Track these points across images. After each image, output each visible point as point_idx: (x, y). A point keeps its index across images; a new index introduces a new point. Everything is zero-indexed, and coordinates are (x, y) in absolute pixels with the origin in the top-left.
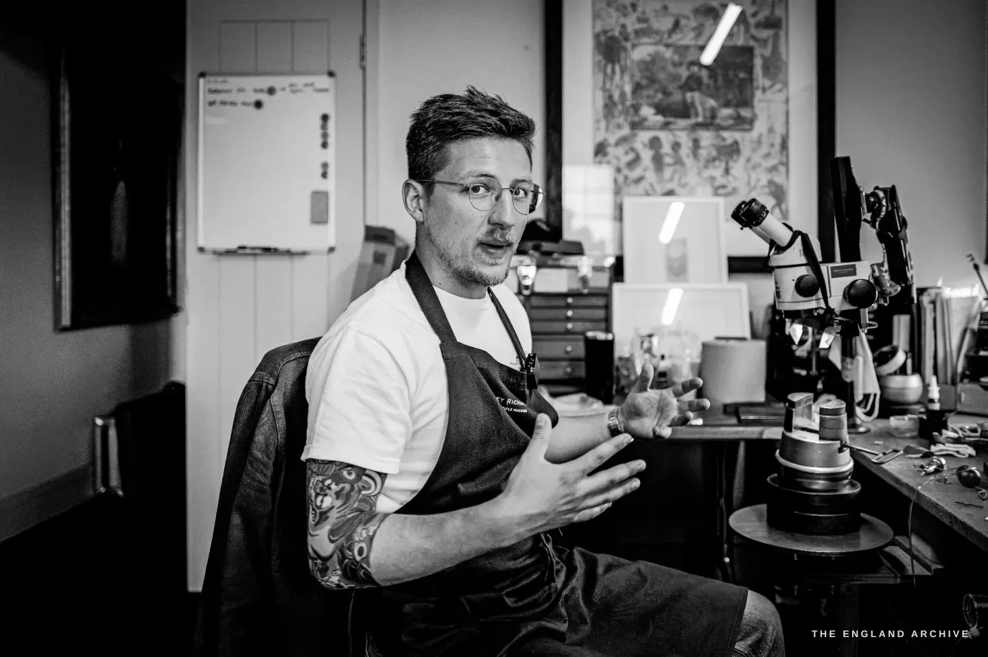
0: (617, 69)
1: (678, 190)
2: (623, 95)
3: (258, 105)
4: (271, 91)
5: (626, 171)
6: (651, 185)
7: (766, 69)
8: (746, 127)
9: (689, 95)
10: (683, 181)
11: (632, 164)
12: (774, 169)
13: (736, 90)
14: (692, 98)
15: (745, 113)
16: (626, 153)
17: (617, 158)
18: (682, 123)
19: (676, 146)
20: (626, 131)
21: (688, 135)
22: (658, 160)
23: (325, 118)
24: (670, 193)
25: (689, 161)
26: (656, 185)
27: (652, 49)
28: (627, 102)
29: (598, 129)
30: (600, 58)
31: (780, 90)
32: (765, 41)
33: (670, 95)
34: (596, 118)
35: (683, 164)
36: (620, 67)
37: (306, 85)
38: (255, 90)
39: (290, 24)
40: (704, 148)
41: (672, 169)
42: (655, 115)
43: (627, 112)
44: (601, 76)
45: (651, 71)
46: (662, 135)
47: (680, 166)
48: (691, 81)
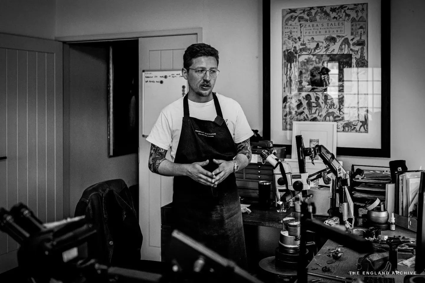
1: (318, 118)
3: (162, 82)
4: (166, 77)
5: (296, 109)
6: (306, 115)
9: (323, 76)
10: (320, 114)
11: (298, 107)
16: (296, 102)
17: (293, 104)
18: (320, 88)
19: (317, 98)
20: (296, 92)
21: (322, 94)
22: (309, 105)
23: (183, 87)
24: (314, 119)
25: (323, 105)
26: (308, 116)
27: (307, 57)
28: (296, 79)
29: (285, 91)
30: (285, 61)
31: (364, 74)
32: (357, 51)
33: (315, 76)
34: (283, 87)
35: (321, 107)
36: (294, 65)
37: (177, 74)
38: (161, 77)
39: (172, 51)
40: (329, 100)
41: (316, 108)
42: (308, 85)
43: (296, 84)
44: (286, 69)
45: (307, 67)
46: (311, 94)
47: (319, 107)
48: (324, 70)
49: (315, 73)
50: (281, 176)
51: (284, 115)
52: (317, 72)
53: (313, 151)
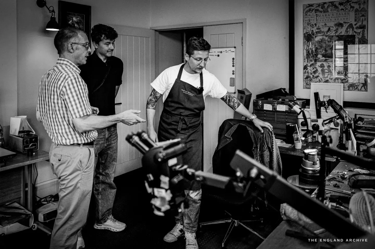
1: (330, 80)
3: (218, 56)
4: (221, 52)
5: (313, 74)
6: (321, 78)
11: (315, 72)
15: (352, 56)
16: (313, 69)
17: (311, 70)
18: (331, 59)
20: (313, 62)
22: (323, 71)
23: (233, 59)
24: (327, 81)
26: (322, 79)
27: (321, 37)
28: (313, 53)
29: (305, 62)
30: (305, 40)
31: (365, 48)
32: (359, 33)
33: (327, 51)
34: (304, 58)
35: (331, 72)
36: (311, 43)
37: (229, 50)
38: (218, 52)
39: (226, 34)
40: (338, 67)
41: (328, 74)
42: (322, 57)
43: (313, 57)
44: (306, 46)
45: (321, 44)
46: (324, 63)
47: (330, 73)
49: (327, 49)
50: (303, 120)
51: (304, 78)
52: (329, 48)
53: (326, 103)
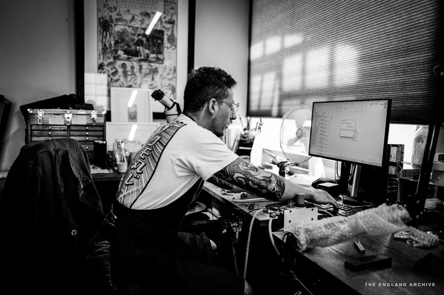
0: (108, 34)
1: (134, 85)
2: (110, 45)
5: (112, 77)
6: (122, 83)
7: (169, 40)
8: (161, 62)
9: (138, 47)
10: (135, 82)
11: (114, 74)
12: (171, 79)
13: (157, 47)
14: (139, 48)
15: (160, 56)
16: (112, 69)
17: (108, 71)
18: (136, 58)
19: (132, 68)
20: (112, 60)
21: (137, 63)
22: (125, 73)
24: (130, 86)
25: (138, 74)
26: (124, 83)
27: (123, 27)
28: (112, 48)
29: (100, 58)
30: (101, 28)
31: (174, 49)
32: (169, 29)
33: (130, 47)
34: (99, 53)
35: (135, 75)
36: (110, 34)
40: (144, 69)
41: (131, 77)
42: (124, 54)
43: (112, 52)
44: (101, 36)
45: (122, 36)
46: (127, 63)
48: (139, 42)
49: (131, 44)
